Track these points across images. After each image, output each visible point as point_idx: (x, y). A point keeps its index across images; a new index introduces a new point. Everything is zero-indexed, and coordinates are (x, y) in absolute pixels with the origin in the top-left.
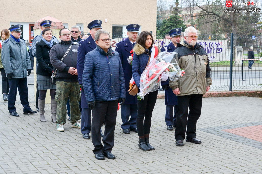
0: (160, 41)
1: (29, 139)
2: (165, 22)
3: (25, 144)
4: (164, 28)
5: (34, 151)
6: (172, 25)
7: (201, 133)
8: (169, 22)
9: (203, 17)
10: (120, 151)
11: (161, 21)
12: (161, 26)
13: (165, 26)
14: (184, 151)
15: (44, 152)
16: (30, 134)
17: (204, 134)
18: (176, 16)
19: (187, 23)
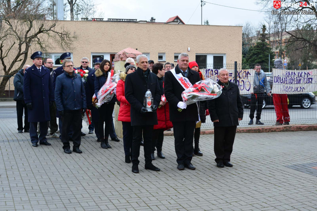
0: (245, 71)
1: (109, 175)
2: (251, 49)
3: (105, 180)
4: (250, 56)
5: (113, 188)
6: (258, 53)
7: (289, 171)
8: (256, 50)
9: (292, 43)
10: (203, 189)
11: (247, 48)
12: (247, 54)
13: (252, 54)
14: (270, 190)
15: (123, 190)
16: (109, 171)
17: (293, 172)
18: (264, 43)
19: (275, 50)
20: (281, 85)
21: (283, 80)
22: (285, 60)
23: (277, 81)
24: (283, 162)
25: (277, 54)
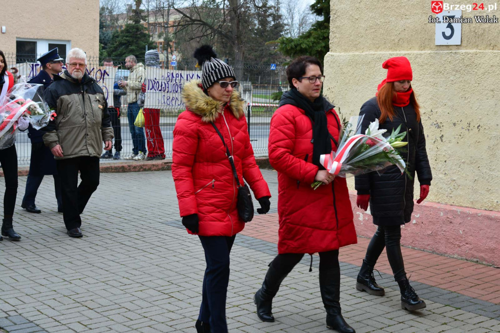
0: (100, 70)
2: (116, 34)
4: (115, 47)
6: (129, 42)
7: (168, 229)
8: (124, 36)
9: (185, 28)
10: (24, 263)
11: (110, 32)
12: (109, 43)
13: (117, 43)
14: (136, 259)
17: (173, 230)
18: (137, 26)
19: (156, 39)
20: (160, 94)
21: (163, 86)
22: (174, 57)
23: (153, 87)
24: (159, 217)
25: (160, 46)
